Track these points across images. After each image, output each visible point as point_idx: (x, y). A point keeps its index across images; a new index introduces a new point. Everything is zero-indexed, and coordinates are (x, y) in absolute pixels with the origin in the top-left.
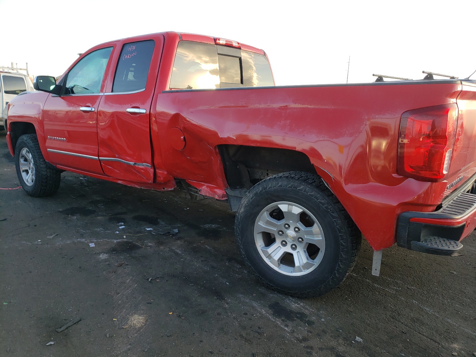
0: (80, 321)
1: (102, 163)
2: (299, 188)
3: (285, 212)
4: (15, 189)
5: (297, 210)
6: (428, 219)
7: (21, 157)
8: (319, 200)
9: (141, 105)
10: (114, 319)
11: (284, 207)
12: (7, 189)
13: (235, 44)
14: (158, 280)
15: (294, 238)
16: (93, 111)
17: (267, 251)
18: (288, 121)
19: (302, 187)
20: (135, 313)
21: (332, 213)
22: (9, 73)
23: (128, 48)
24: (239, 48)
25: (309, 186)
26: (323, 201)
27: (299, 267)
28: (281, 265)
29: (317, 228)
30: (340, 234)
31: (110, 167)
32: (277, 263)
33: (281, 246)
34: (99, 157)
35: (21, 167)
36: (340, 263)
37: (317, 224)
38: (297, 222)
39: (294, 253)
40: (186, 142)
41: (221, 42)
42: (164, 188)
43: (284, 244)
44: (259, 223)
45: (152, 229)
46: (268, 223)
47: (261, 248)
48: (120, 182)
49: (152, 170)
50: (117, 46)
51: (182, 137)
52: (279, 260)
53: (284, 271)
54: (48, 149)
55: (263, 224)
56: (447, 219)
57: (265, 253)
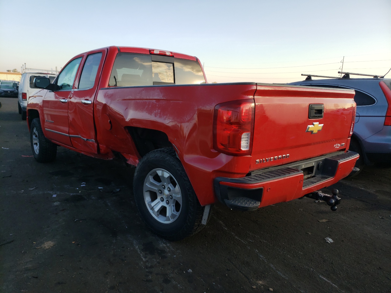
0: (12, 241)
1: (71, 139)
2: (166, 159)
3: (160, 176)
4: (31, 156)
5: (167, 175)
6: (230, 183)
7: (34, 134)
8: (177, 168)
9: (89, 98)
10: (34, 243)
11: (160, 173)
12: (26, 156)
13: (168, 54)
14: (81, 221)
15: (167, 195)
16: (66, 102)
17: (151, 205)
18: (159, 111)
19: (168, 158)
20: (50, 240)
21: (184, 177)
22: (54, 74)
23: (90, 58)
24: (172, 56)
25: (172, 157)
26: (179, 169)
27: (168, 216)
28: (160, 215)
29: (178, 188)
30: (189, 193)
31: (76, 142)
32: (157, 214)
33: (160, 201)
34: (69, 134)
35: (33, 141)
36: (189, 215)
37: (178, 185)
38: (169, 184)
39: (167, 206)
40: (111, 124)
41: (155, 52)
42: (108, 158)
43: (162, 200)
44: (146, 184)
45: (102, 188)
46: (152, 184)
47: (148, 202)
48: (82, 153)
49: (96, 144)
50: (85, 56)
51: (109, 121)
52: (158, 211)
53: (161, 220)
54: (46, 129)
55: (149, 185)
56: (246, 183)
57: (150, 205)
